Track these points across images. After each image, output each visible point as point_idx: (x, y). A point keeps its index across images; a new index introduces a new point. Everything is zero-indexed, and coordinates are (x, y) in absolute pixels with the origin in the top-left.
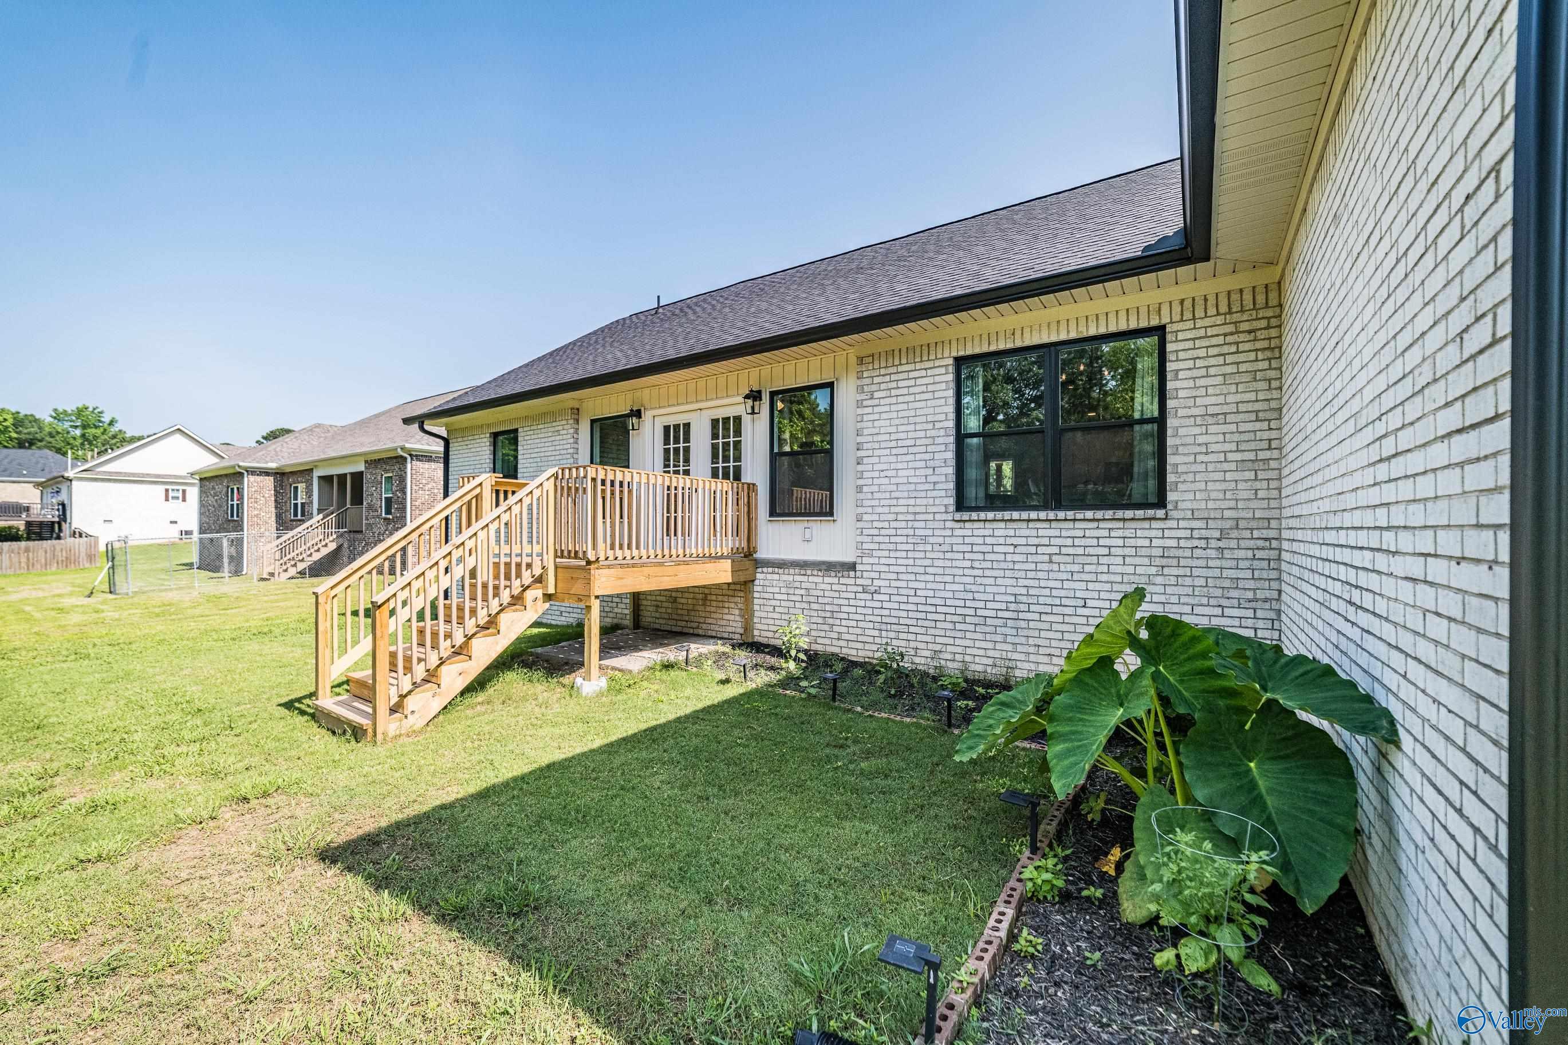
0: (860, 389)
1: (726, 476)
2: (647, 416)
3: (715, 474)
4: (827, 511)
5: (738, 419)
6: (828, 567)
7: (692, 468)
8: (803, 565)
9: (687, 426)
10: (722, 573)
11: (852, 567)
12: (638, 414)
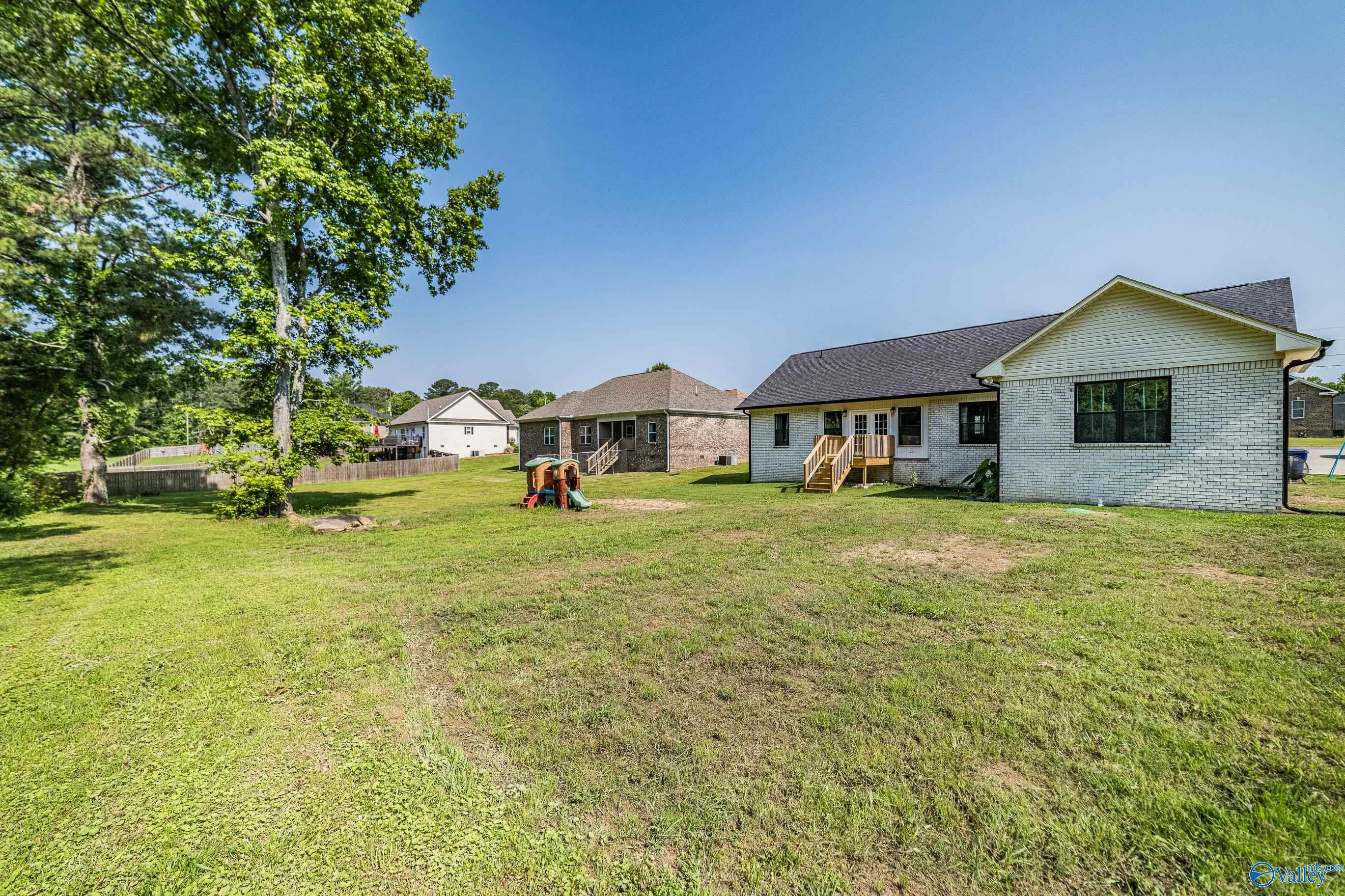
0: (930, 409)
1: (881, 433)
2: (849, 412)
3: (876, 432)
4: (919, 443)
5: (885, 415)
6: (919, 460)
7: (867, 429)
8: (910, 460)
9: (865, 416)
10: (886, 462)
11: (928, 459)
12: (846, 411)
